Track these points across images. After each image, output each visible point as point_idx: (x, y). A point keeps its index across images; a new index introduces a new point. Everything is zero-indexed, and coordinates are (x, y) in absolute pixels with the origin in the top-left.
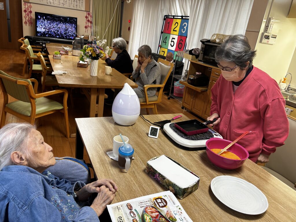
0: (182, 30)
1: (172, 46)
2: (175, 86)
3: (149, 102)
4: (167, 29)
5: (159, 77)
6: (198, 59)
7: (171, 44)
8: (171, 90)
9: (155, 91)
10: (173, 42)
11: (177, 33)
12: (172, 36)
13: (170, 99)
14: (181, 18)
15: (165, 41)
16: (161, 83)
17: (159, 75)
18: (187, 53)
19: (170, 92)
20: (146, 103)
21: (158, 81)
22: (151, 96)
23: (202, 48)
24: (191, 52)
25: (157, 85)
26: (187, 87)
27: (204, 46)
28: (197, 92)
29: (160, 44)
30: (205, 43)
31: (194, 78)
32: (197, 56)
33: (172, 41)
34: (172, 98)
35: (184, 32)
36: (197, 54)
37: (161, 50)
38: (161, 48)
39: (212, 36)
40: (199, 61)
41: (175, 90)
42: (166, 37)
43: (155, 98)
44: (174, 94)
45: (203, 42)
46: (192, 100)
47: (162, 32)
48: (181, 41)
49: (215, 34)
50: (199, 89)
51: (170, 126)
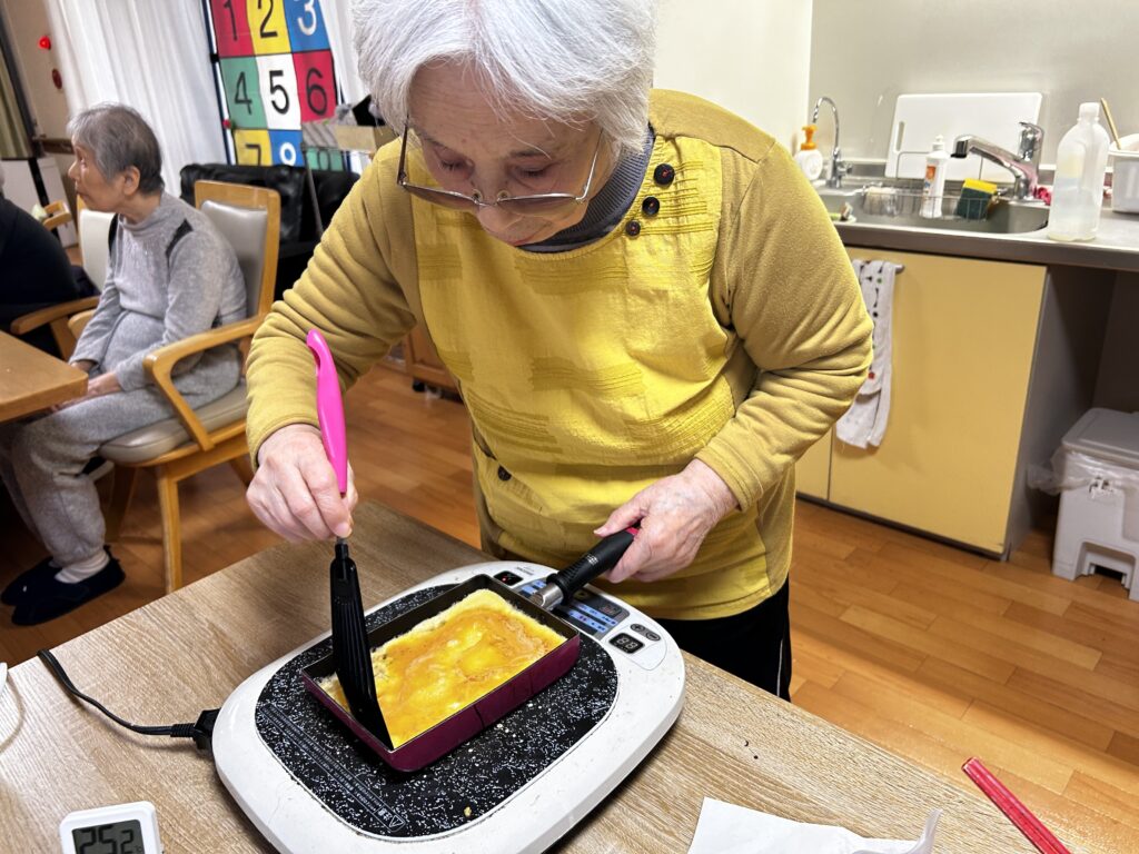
0: (300, 21)
1: (283, 111)
3: (211, 432)
7: (274, 103)
10: (279, 93)
11: (282, 42)
12: (264, 65)
15: (242, 94)
18: (347, 124)
20: (194, 448)
21: (230, 306)
24: (362, 113)
29: (226, 117)
33: (273, 89)
35: (311, 31)
37: (241, 144)
38: (237, 135)
42: (242, 76)
47: (214, 58)
48: (314, 75)
51: (256, 715)
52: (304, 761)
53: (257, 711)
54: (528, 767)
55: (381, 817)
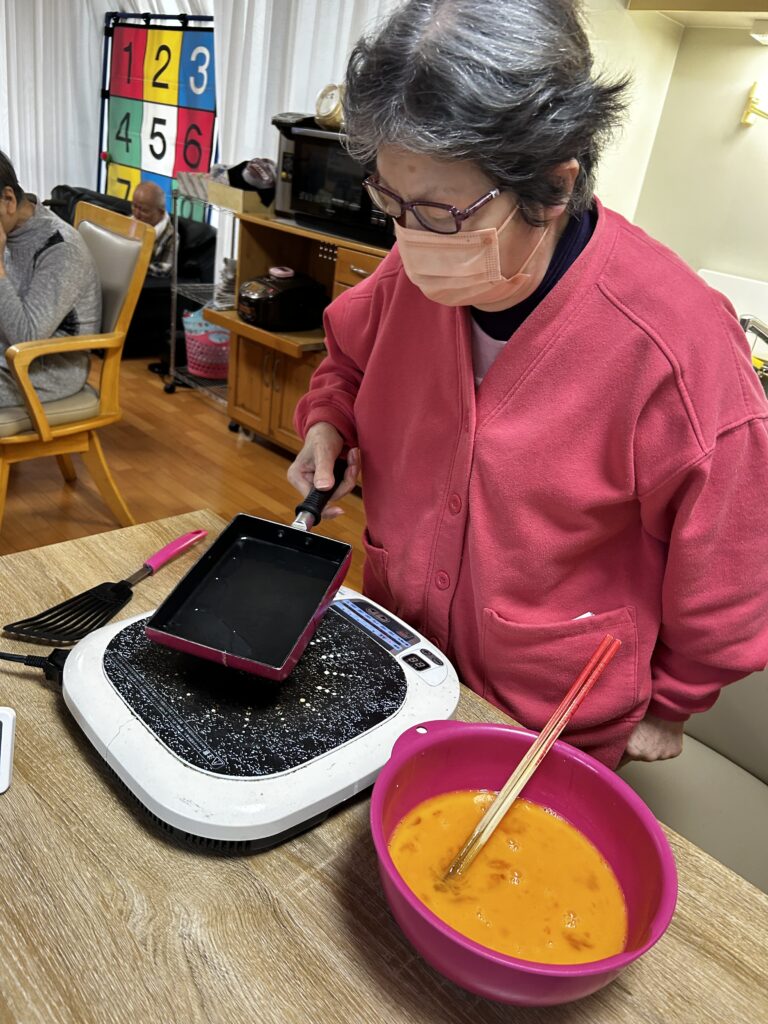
0: (192, 79)
1: (159, 157)
2: (187, 333)
3: (53, 426)
4: (126, 77)
5: (91, 299)
6: (271, 206)
7: (151, 147)
8: (173, 350)
9: (77, 370)
10: (158, 139)
11: (171, 95)
12: (150, 111)
13: (178, 389)
14: (177, 23)
15: (123, 132)
16: (103, 328)
17: (89, 286)
18: (221, 183)
19: (172, 361)
20: (35, 436)
21: (87, 316)
22: (59, 395)
23: (284, 157)
24: (236, 176)
25: (87, 340)
26: (239, 337)
27: (290, 146)
28: (286, 357)
29: (105, 149)
30: (296, 130)
31: (264, 292)
32: (267, 196)
33: (154, 135)
34: (184, 385)
35: (200, 91)
36: (264, 186)
37: (113, 177)
38: (110, 168)
39: (323, 96)
40: (280, 214)
41: (193, 350)
42: (127, 116)
43: (86, 405)
44: (191, 370)
45: (283, 127)
46: (267, 391)
47: (105, 94)
48: (194, 131)
49: (334, 87)
50: (292, 343)
51: (105, 659)
52: (143, 702)
53: (105, 656)
54: (328, 740)
55: (206, 757)
